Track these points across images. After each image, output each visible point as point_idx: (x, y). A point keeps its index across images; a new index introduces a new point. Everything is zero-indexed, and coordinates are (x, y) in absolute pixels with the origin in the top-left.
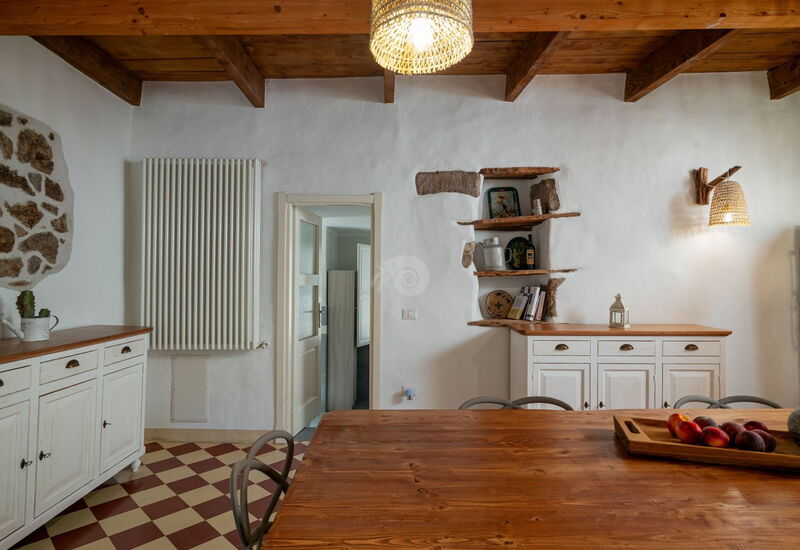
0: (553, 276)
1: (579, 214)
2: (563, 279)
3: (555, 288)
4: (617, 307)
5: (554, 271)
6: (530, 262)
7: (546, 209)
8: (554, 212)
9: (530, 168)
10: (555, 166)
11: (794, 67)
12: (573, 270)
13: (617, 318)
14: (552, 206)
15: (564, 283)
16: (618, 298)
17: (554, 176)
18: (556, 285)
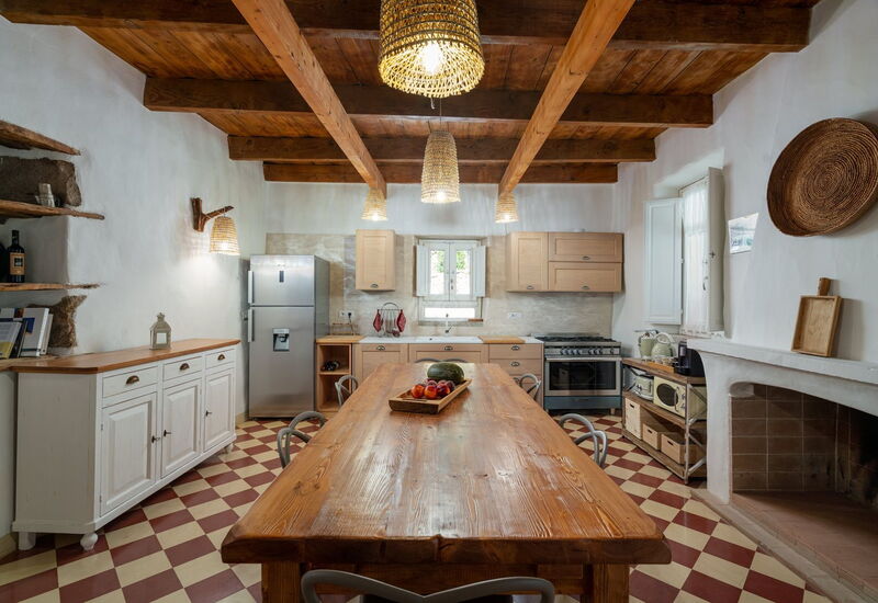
0: (72, 293)
1: (103, 218)
2: (84, 297)
3: (73, 310)
4: (161, 326)
5: (72, 287)
6: (18, 271)
7: (61, 200)
8: (73, 208)
9: (40, 136)
10: (76, 147)
11: (249, 142)
12: (95, 286)
13: (161, 338)
14: (71, 198)
15: (85, 303)
16: (161, 317)
17: (73, 159)
18: (75, 306)
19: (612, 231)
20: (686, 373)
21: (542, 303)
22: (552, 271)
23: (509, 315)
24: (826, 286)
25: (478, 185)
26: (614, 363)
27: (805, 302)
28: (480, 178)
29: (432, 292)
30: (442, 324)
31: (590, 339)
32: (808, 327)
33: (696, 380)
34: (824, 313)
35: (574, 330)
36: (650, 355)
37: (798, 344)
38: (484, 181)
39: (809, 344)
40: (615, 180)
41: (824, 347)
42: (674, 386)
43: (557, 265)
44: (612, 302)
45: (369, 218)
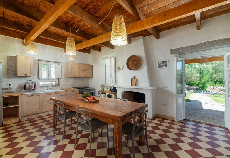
19: (89, 64)
20: (113, 92)
21: (75, 80)
22: (79, 72)
23: (67, 83)
24: (134, 77)
25: (58, 48)
26: (92, 92)
27: (132, 79)
28: (60, 46)
29: (42, 77)
30: (49, 86)
31: (85, 88)
32: (132, 83)
33: (115, 92)
34: (134, 81)
35: (82, 86)
36: (104, 89)
37: (131, 85)
38: (61, 47)
39: (133, 85)
40: (90, 53)
41: (135, 85)
42: (111, 94)
43: (80, 71)
44: (89, 80)
45: (30, 53)
